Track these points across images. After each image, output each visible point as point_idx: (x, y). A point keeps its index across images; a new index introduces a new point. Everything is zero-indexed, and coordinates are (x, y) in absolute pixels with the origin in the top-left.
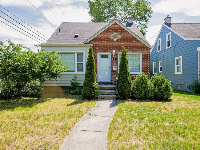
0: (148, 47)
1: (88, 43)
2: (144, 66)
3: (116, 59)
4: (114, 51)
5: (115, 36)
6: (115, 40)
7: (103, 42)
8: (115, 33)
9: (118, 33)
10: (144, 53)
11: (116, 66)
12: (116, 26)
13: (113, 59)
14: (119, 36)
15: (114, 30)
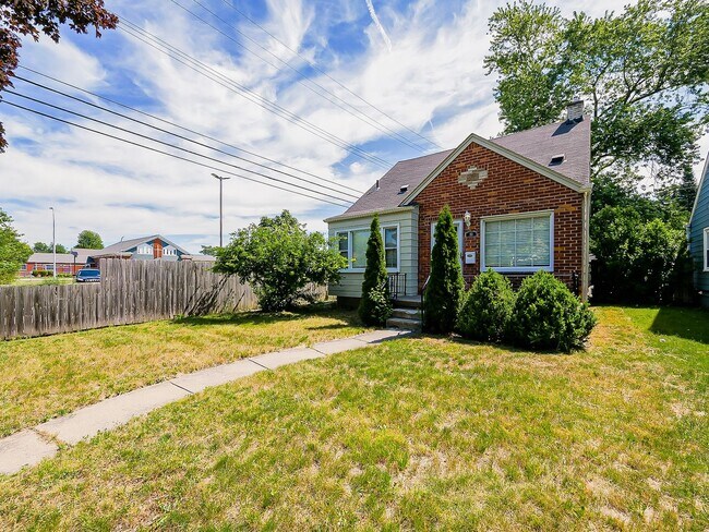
0: (574, 191)
1: (409, 205)
2: (559, 249)
3: (474, 234)
4: (468, 215)
6: (472, 186)
7: (442, 196)
8: (471, 170)
9: (481, 166)
10: (559, 210)
11: (473, 253)
12: (475, 150)
13: (468, 235)
14: (483, 175)
15: (469, 163)
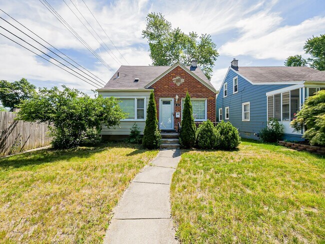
0: (213, 92)
1: (148, 88)
2: (209, 113)
3: (179, 105)
4: (177, 97)
5: (178, 81)
6: (178, 84)
7: (165, 86)
8: (178, 78)
9: (182, 77)
10: (209, 99)
11: (179, 113)
12: (179, 69)
13: (176, 105)
14: (183, 81)
15: (177, 74)
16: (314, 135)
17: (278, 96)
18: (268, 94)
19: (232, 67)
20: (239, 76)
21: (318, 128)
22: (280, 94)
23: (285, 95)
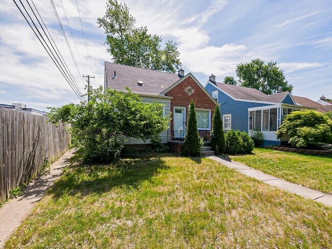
5: (190, 90)
6: (190, 94)
8: (189, 87)
9: (192, 87)
12: (190, 80)
14: (193, 91)
15: (188, 84)
16: (299, 141)
17: (259, 112)
18: (250, 110)
19: (210, 80)
20: (219, 91)
21: (299, 136)
22: (261, 111)
23: (265, 112)
